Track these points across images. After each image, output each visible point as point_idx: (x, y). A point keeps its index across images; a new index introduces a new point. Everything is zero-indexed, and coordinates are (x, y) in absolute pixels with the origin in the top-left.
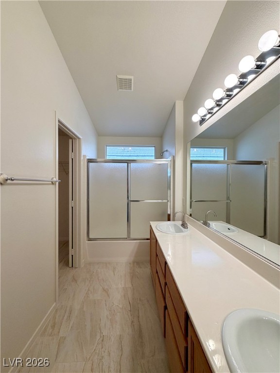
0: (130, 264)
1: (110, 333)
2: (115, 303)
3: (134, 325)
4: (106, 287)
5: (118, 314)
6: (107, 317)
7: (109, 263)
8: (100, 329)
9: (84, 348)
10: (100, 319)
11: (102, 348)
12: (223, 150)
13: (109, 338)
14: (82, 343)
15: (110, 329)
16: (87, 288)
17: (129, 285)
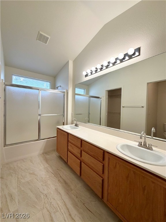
0: (41, 155)
1: (49, 191)
2: (43, 177)
3: (60, 181)
4: (31, 172)
5: (49, 181)
6: (42, 185)
7: (25, 159)
8: (41, 192)
9: (35, 206)
10: (38, 188)
11: (48, 199)
12: (83, 90)
13: (49, 194)
14: (33, 205)
15: (47, 189)
16: (16, 178)
17: (47, 165)
